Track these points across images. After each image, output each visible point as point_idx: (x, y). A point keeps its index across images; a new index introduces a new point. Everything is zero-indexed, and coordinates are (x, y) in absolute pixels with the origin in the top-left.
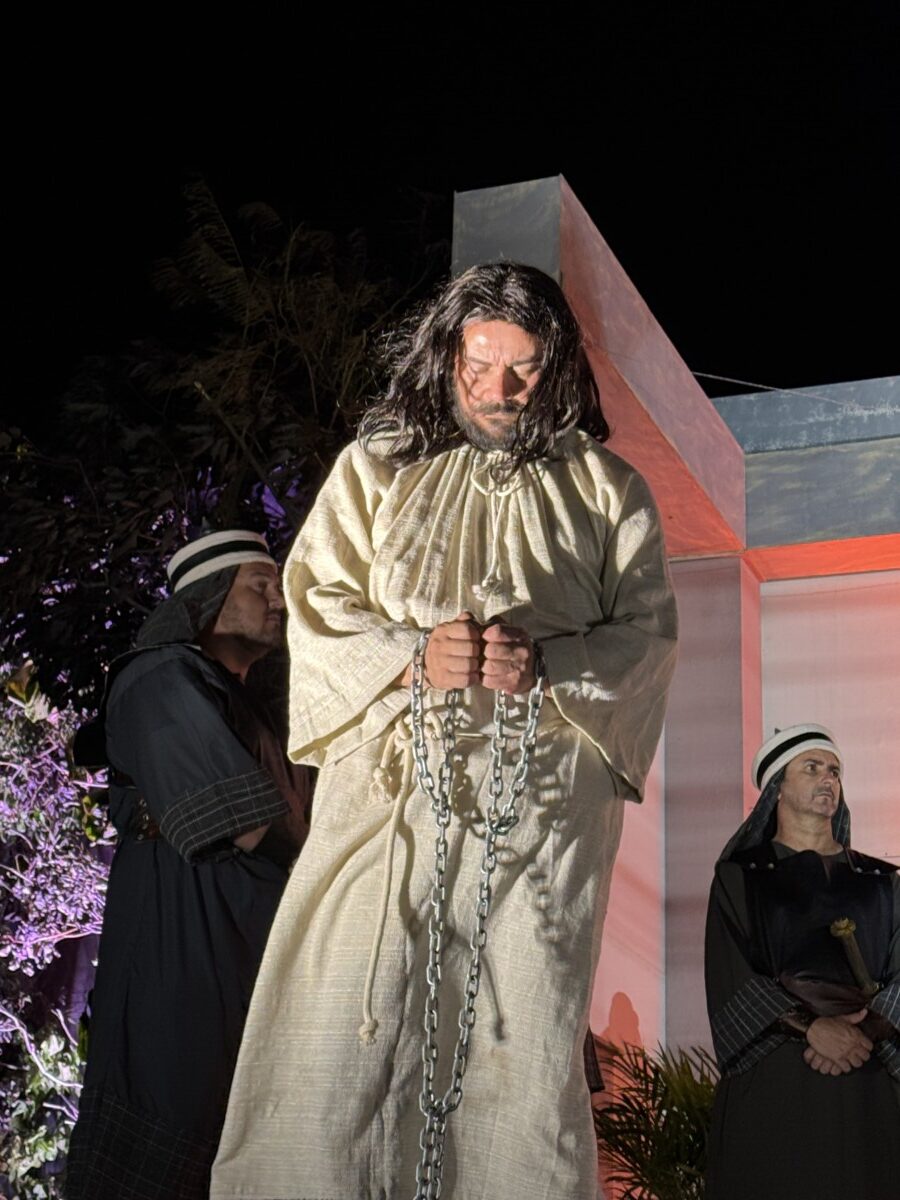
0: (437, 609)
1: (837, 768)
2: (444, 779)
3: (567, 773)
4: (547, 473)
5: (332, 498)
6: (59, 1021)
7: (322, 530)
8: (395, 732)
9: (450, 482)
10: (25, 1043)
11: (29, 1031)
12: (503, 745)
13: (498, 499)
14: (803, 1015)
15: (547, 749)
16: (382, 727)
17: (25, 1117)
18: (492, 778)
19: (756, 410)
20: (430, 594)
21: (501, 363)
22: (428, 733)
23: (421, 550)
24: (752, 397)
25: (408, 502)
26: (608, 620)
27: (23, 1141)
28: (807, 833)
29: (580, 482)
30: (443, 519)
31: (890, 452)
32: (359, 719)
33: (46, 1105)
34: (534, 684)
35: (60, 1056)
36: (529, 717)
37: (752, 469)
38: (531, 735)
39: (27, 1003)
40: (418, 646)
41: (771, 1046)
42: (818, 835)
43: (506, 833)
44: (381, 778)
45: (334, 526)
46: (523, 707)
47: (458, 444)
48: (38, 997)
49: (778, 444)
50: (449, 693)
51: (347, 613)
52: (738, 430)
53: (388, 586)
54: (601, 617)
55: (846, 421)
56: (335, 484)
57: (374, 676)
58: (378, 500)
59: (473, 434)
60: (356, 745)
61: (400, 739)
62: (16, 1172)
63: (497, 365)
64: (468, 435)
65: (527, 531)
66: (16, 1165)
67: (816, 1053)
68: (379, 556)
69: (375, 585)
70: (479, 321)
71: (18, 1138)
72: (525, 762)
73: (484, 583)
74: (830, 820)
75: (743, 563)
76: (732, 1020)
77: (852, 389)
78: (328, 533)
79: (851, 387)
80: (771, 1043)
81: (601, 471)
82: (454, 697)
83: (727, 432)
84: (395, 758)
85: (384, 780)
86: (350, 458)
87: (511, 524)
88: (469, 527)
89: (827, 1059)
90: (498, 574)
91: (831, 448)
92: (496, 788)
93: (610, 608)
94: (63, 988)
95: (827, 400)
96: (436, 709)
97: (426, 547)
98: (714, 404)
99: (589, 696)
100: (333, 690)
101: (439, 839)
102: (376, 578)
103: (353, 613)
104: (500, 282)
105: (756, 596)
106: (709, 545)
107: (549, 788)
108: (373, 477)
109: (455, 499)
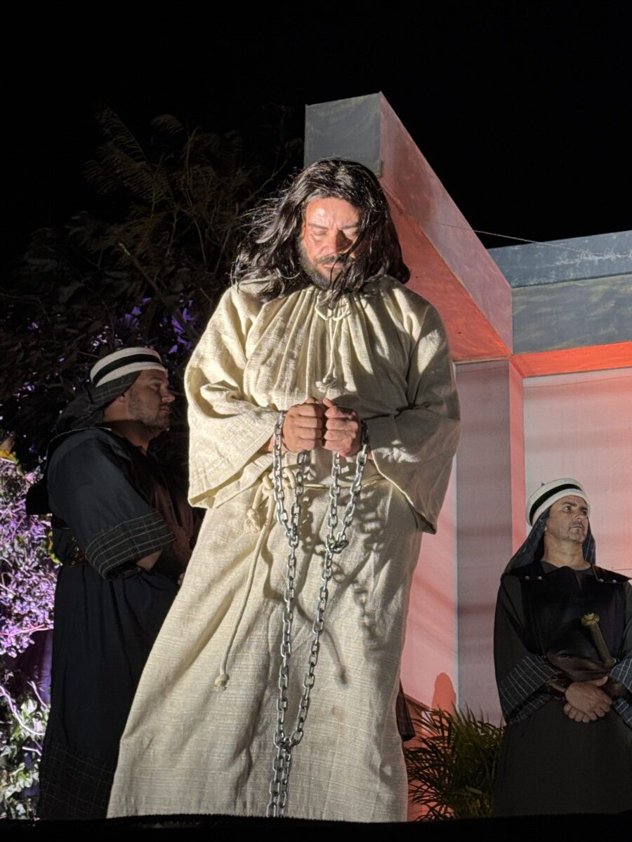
0: (290, 398)
1: (586, 509)
2: (295, 514)
3: (383, 511)
4: (369, 305)
5: (218, 324)
6: (33, 689)
7: (211, 346)
8: (262, 484)
9: (300, 311)
10: (9, 705)
11: (12, 697)
12: (338, 492)
13: (334, 323)
14: (563, 680)
15: (369, 494)
16: (254, 479)
17: (9, 756)
18: (330, 515)
19: (519, 257)
20: (285, 387)
21: (335, 227)
22: (285, 484)
23: (279, 358)
24: (517, 248)
25: (270, 326)
26: (412, 406)
27: (8, 774)
28: (565, 554)
29: (392, 311)
30: (295, 336)
31: (614, 285)
32: (238, 475)
33: (24, 748)
34: (361, 449)
35: (34, 714)
36: (357, 472)
37: (516, 299)
38: (358, 484)
39: (10, 677)
40: (278, 423)
41: (541, 703)
42: (573, 555)
43: (340, 552)
44: (252, 516)
45: (219, 343)
46: (353, 467)
47: (306, 286)
48: (18, 673)
49: (535, 281)
50: (299, 455)
51: (229, 402)
52: (507, 271)
53: (256, 383)
54: (407, 404)
55: (582, 264)
56: (221, 315)
57: (248, 445)
58: (249, 324)
59: (316, 279)
60: (236, 493)
61: (266, 489)
62: (4, 796)
63: (332, 229)
64: (313, 280)
65: (355, 344)
66: (4, 790)
67: (572, 707)
68: (250, 363)
69: (248, 383)
70: (319, 198)
71: (5, 771)
72: (353, 503)
73: (324, 380)
74: (581, 545)
75: (511, 365)
76: (513, 685)
77: (587, 241)
78: (215, 348)
79: (586, 240)
80: (541, 701)
81: (406, 303)
82: (304, 458)
83: (498, 273)
84: (262, 503)
85: (255, 517)
86: (230, 296)
87: (343, 340)
88: (314, 342)
89: (580, 711)
90: (334, 374)
91: (572, 283)
92: (333, 522)
93: (414, 399)
94: (36, 666)
95: (569, 249)
96: (291, 468)
97: (283, 356)
98: (489, 252)
99: (398, 458)
100: (221, 455)
101: (290, 556)
102: (248, 378)
103: (233, 402)
104: (333, 172)
105: (520, 388)
106: (487, 352)
107: (371, 521)
108: (246, 308)
109: (304, 322)
